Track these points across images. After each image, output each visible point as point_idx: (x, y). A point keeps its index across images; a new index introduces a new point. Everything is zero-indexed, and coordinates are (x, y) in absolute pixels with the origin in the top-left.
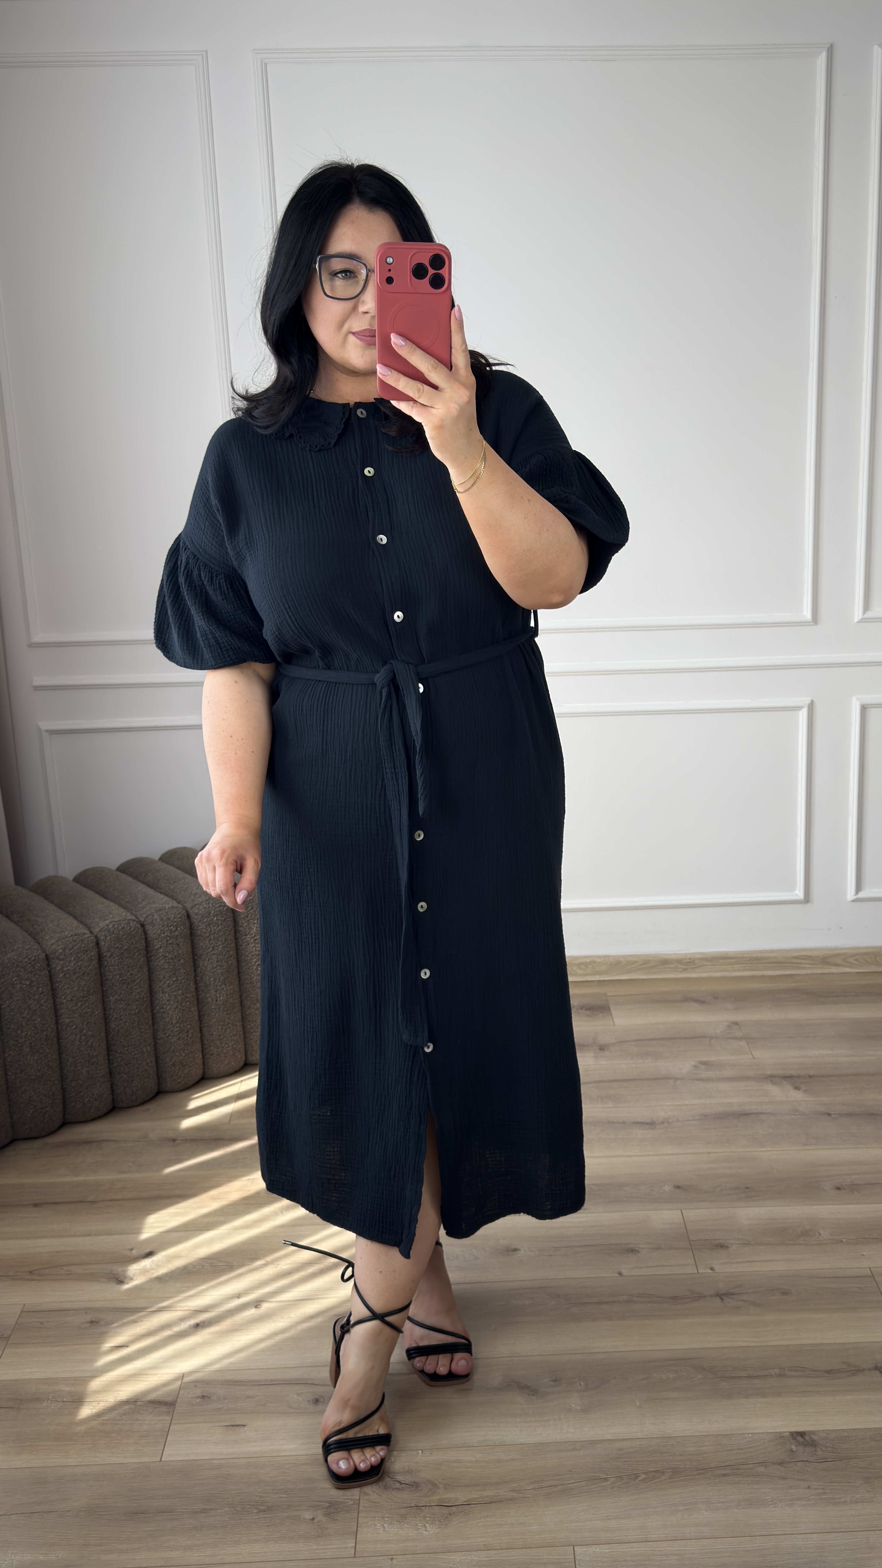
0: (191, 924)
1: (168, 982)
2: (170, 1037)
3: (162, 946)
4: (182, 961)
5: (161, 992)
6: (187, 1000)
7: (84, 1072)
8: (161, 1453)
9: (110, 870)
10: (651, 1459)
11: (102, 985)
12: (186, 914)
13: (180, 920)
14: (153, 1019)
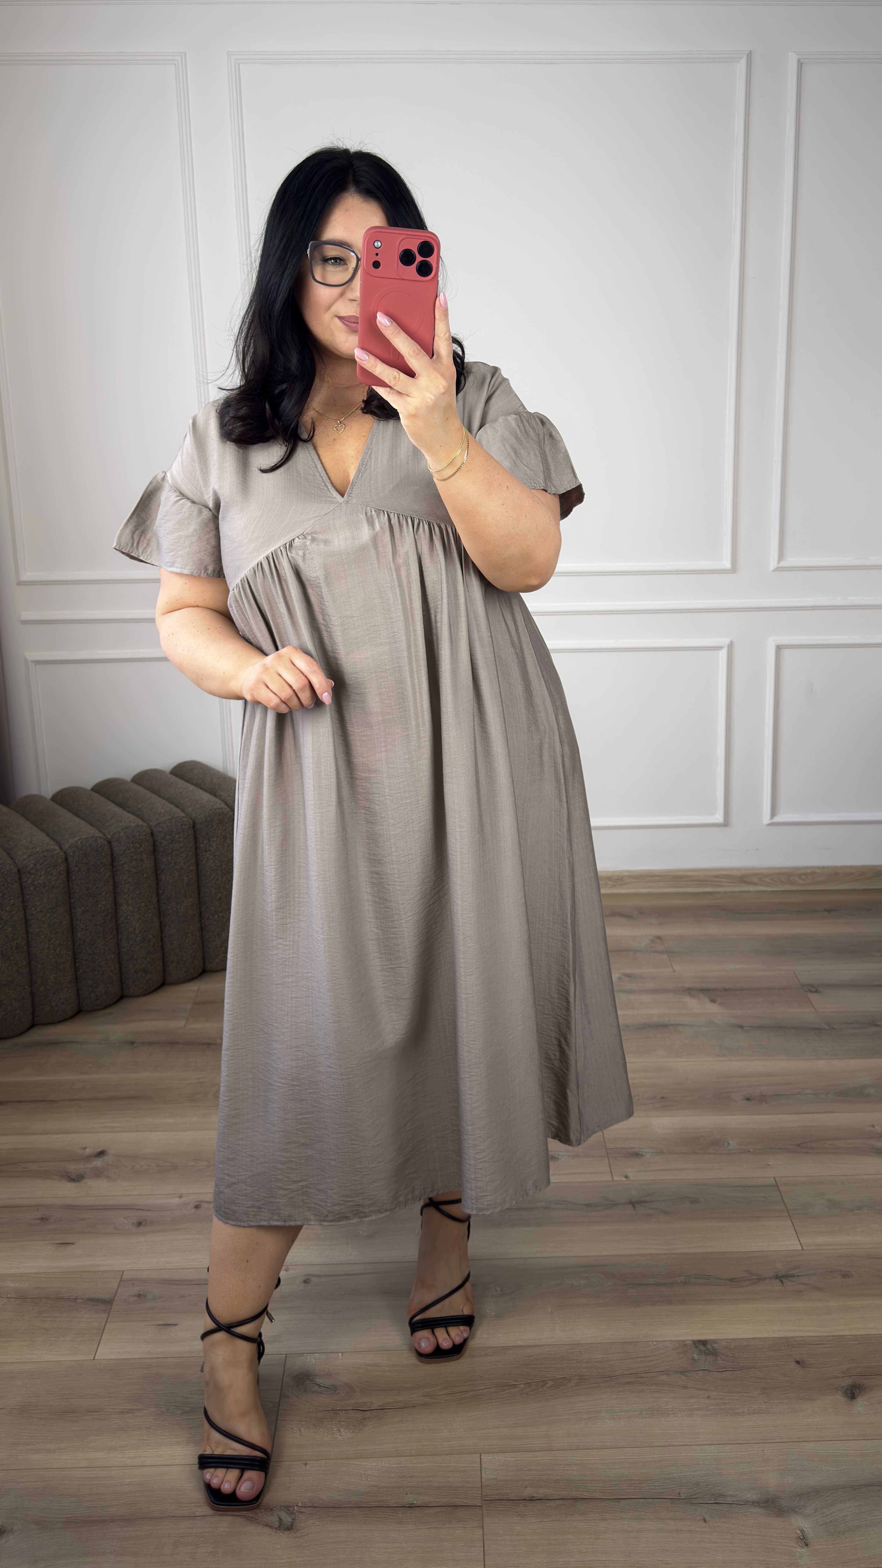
0: (154, 843)
1: (132, 895)
2: (133, 946)
3: (127, 861)
4: (145, 875)
5: (125, 904)
6: (150, 911)
7: (52, 978)
8: (95, 1351)
9: (84, 790)
10: (560, 1366)
11: (69, 897)
12: (150, 832)
13: (144, 837)
14: (117, 929)
